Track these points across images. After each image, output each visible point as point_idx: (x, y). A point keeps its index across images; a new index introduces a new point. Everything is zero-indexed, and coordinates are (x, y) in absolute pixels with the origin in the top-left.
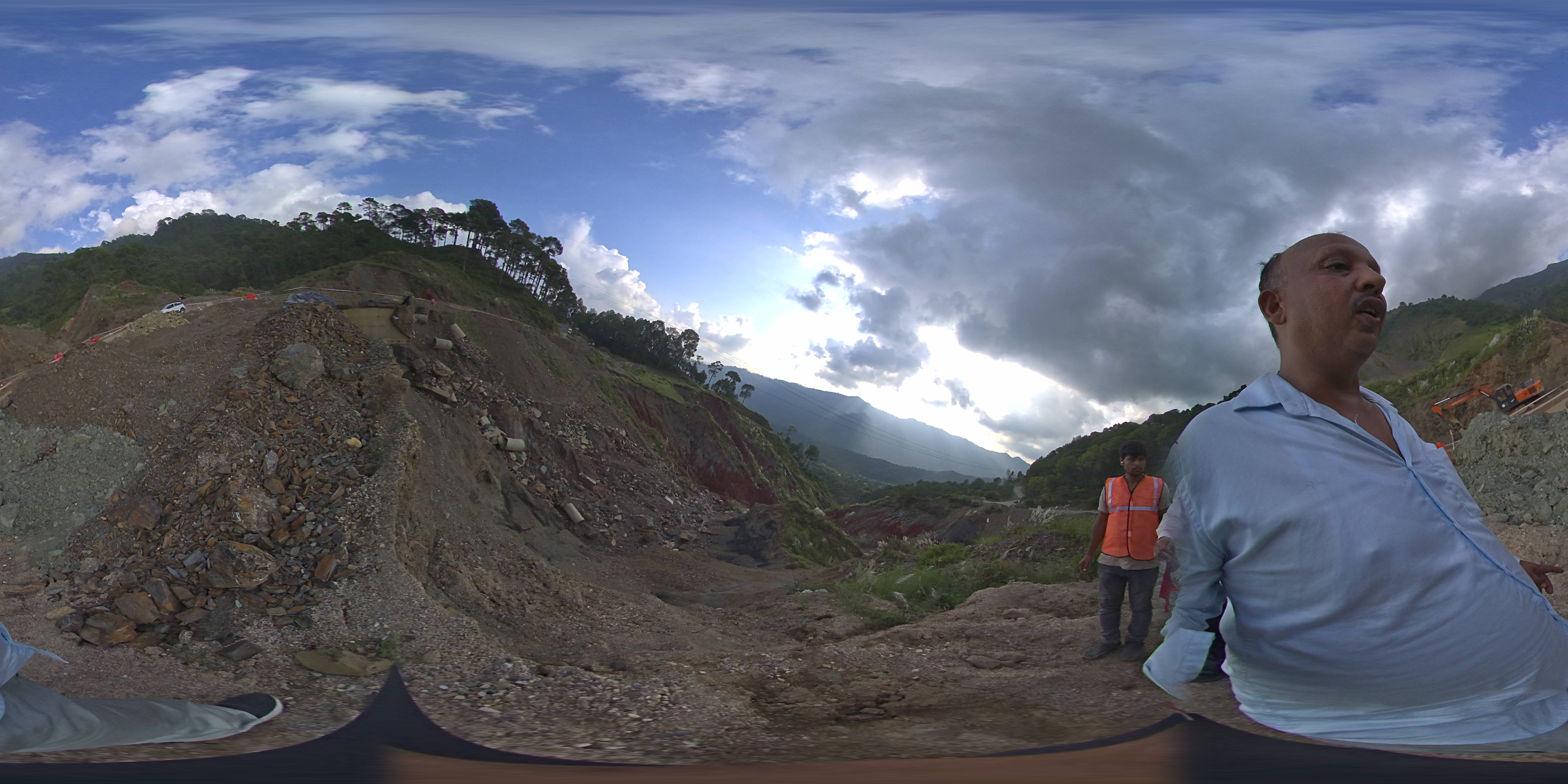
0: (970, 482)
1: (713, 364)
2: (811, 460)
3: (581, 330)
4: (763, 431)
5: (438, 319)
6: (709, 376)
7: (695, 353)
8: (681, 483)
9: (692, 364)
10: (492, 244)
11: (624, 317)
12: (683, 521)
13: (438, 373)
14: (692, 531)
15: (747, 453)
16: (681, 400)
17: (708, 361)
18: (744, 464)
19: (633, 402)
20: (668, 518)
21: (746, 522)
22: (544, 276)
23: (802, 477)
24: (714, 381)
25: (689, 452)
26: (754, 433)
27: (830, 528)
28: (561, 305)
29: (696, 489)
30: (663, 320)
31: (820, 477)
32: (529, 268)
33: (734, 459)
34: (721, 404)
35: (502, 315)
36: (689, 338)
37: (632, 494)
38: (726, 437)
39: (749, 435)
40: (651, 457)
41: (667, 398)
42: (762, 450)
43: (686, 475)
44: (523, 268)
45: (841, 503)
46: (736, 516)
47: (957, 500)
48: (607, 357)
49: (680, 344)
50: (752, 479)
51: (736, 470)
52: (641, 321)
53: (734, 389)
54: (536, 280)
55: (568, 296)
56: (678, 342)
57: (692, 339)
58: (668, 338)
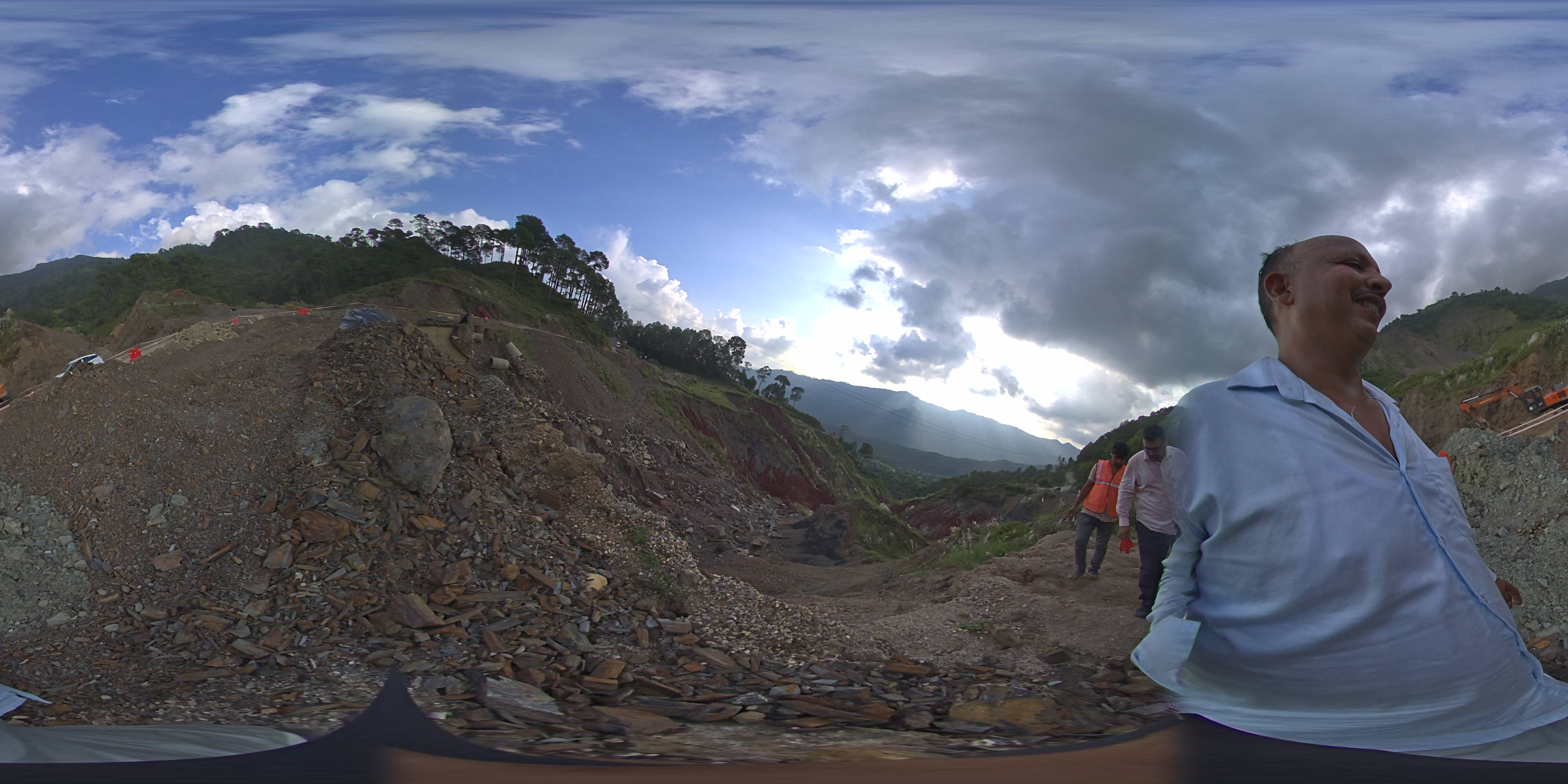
0: (1023, 470)
1: (761, 370)
2: (866, 457)
3: (629, 344)
4: (816, 433)
5: (493, 338)
6: (758, 381)
7: (743, 360)
8: (744, 490)
9: (741, 371)
10: (538, 260)
11: (670, 328)
12: (752, 528)
14: (762, 536)
15: (803, 456)
17: (756, 366)
18: (802, 467)
19: (688, 413)
20: (737, 526)
21: (814, 524)
22: (590, 291)
23: (858, 475)
24: (764, 386)
25: (747, 459)
26: (808, 435)
27: (895, 522)
28: (608, 318)
29: (758, 495)
30: (709, 329)
31: (876, 474)
32: (575, 283)
33: (791, 464)
34: (773, 408)
35: (553, 331)
36: (736, 345)
37: (699, 506)
38: (781, 441)
39: (803, 437)
40: (711, 466)
41: (721, 406)
42: (817, 452)
43: (747, 482)
44: (569, 283)
45: (900, 499)
46: (802, 519)
47: (1011, 488)
48: (657, 369)
49: (728, 352)
50: (811, 481)
51: (795, 473)
52: (687, 330)
53: (784, 392)
54: (582, 295)
55: (614, 310)
56: (725, 350)
57: (739, 346)
58: (715, 347)
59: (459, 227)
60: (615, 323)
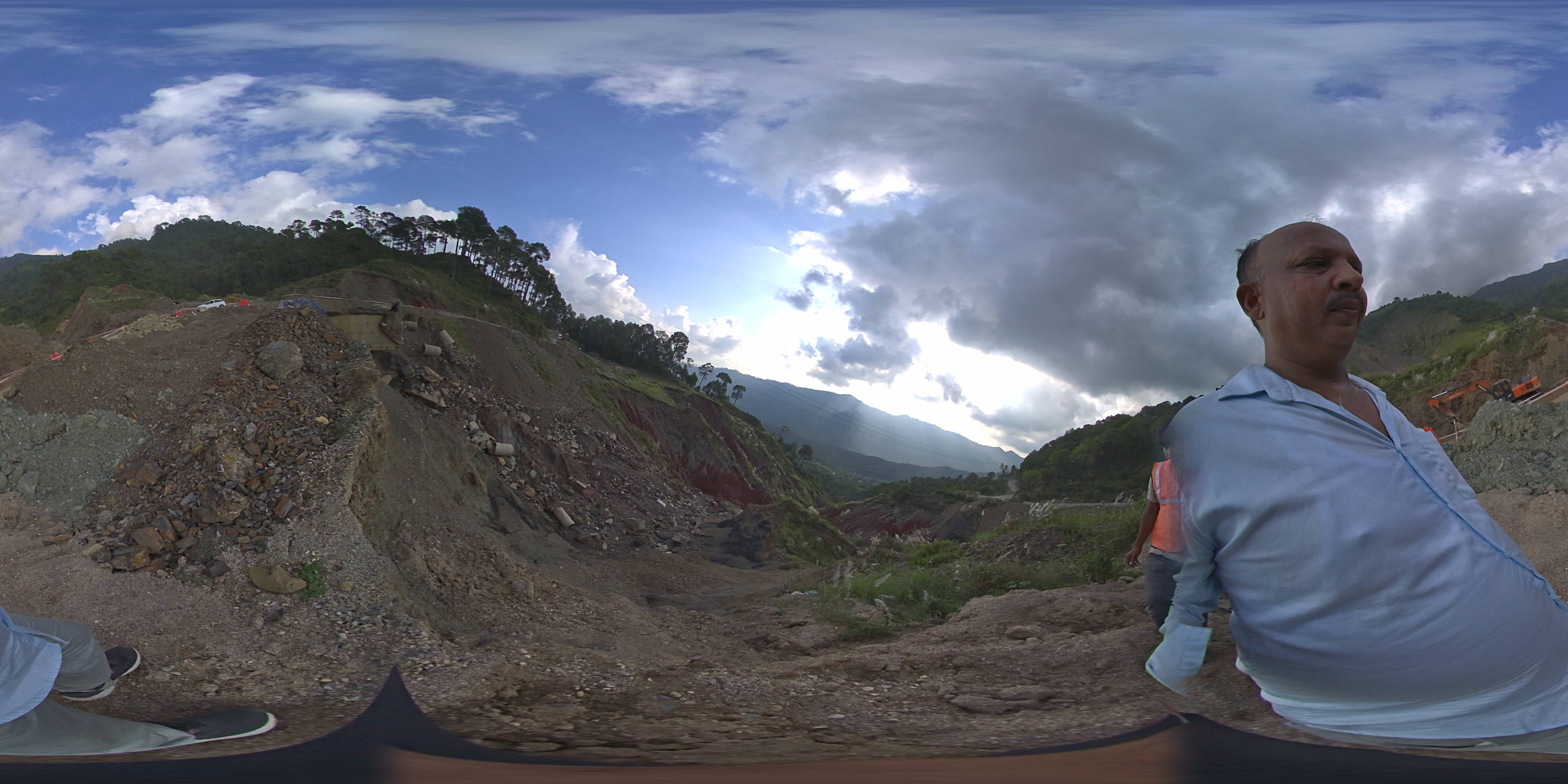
0: (964, 477)
1: (703, 366)
2: (805, 459)
3: (571, 336)
4: (756, 432)
5: (427, 326)
6: (700, 378)
7: (686, 356)
8: (673, 486)
9: (683, 366)
10: (481, 252)
11: (613, 321)
12: (676, 524)
13: (427, 378)
14: (685, 533)
15: (740, 454)
16: (672, 403)
17: (698, 363)
18: (737, 465)
19: (623, 405)
20: (660, 521)
21: (740, 523)
22: (532, 282)
23: (796, 477)
24: (705, 383)
25: (681, 454)
26: (747, 434)
27: (824, 527)
28: (551, 311)
29: (689, 491)
30: (653, 324)
31: (814, 476)
32: (518, 275)
33: (727, 461)
34: (713, 406)
35: (491, 321)
36: (679, 341)
37: (623, 498)
38: (718, 438)
39: (742, 436)
40: (642, 460)
41: (658, 401)
42: (755, 451)
43: (679, 477)
44: (512, 275)
45: (836, 502)
46: (730, 517)
47: (951, 495)
48: (596, 361)
49: (670, 347)
50: (745, 479)
51: (729, 471)
52: (630, 325)
53: (725, 390)
54: (525, 286)
55: (557, 302)
56: (667, 345)
57: (681, 341)
58: (657, 341)
59: (402, 218)
60: (559, 315)
